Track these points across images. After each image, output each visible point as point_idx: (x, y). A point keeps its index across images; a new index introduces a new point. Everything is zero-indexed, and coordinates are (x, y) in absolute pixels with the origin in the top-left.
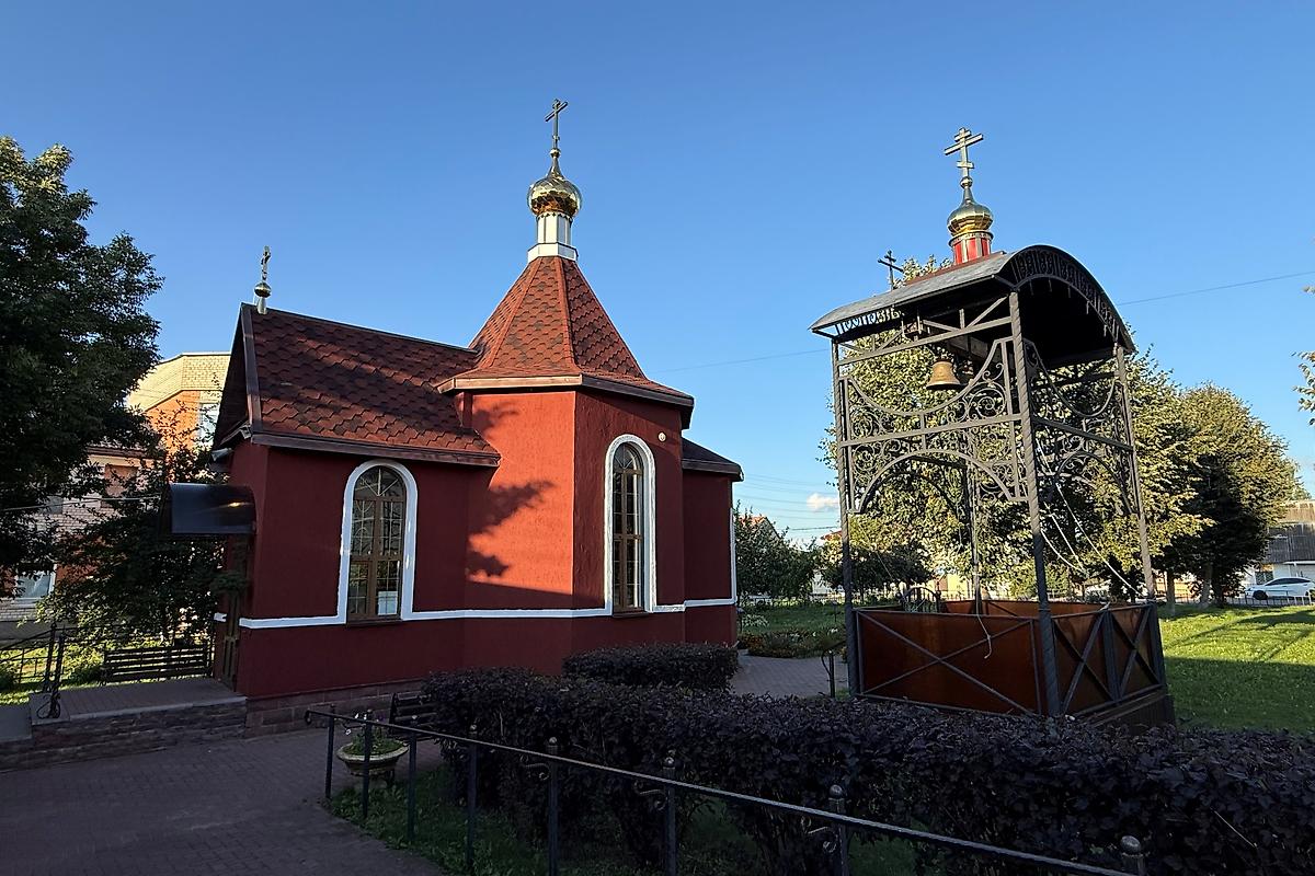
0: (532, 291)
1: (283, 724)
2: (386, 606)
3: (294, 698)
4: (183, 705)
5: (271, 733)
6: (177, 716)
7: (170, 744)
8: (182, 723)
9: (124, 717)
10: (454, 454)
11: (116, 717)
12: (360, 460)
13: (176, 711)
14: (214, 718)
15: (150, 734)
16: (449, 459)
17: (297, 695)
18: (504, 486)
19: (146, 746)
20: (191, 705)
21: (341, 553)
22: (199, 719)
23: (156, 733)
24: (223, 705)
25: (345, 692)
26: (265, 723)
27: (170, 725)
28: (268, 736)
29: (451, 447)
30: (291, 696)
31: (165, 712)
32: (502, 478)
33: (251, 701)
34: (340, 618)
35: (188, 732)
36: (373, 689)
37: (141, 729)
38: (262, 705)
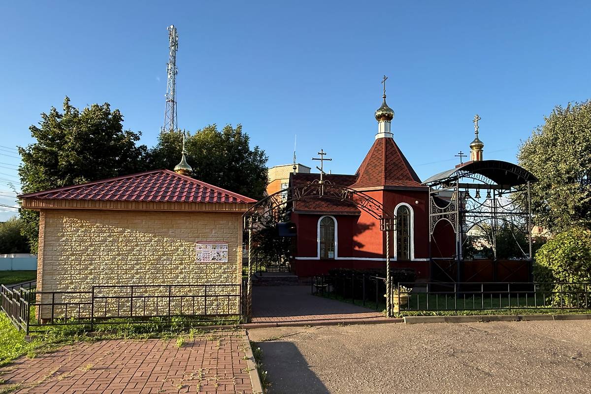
0: (375, 153)
2: (330, 256)
5: (302, 285)
7: (283, 285)
10: (347, 212)
12: (321, 216)
14: (291, 280)
16: (345, 214)
21: (318, 241)
24: (293, 277)
26: (302, 282)
29: (346, 210)
33: (299, 277)
34: (318, 258)
35: (286, 283)
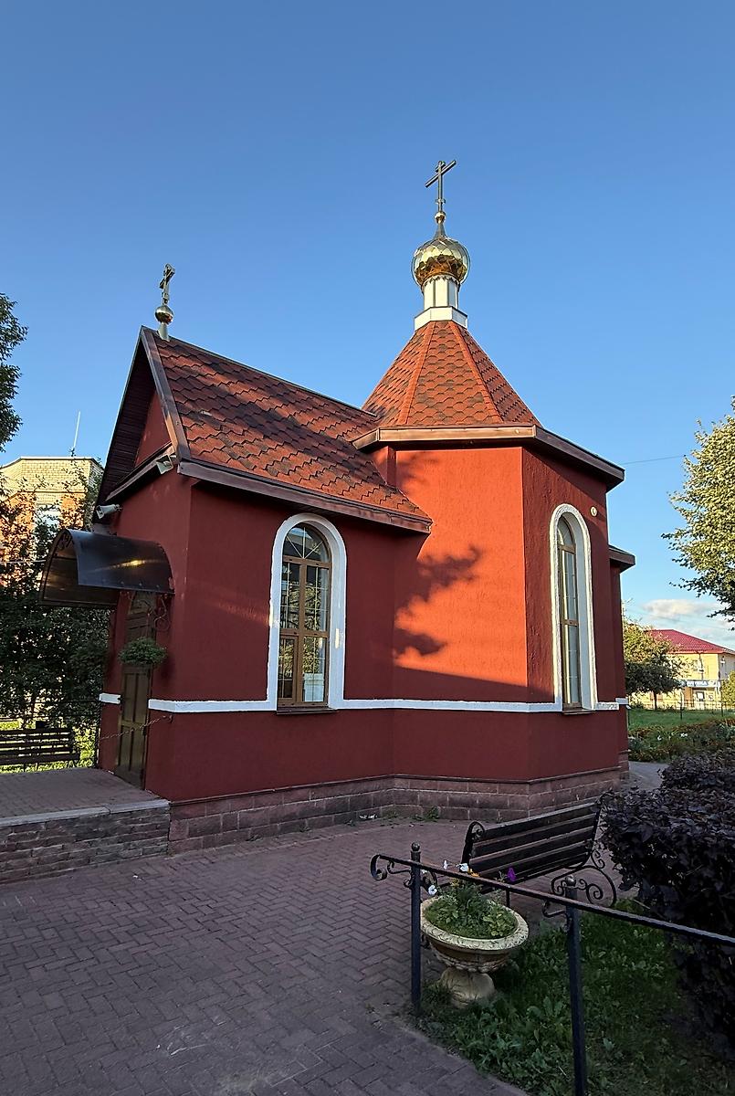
0: (433, 353)
1: (209, 835)
2: (312, 692)
3: (222, 802)
4: (95, 811)
5: (196, 847)
6: (91, 825)
7: (80, 863)
8: (96, 834)
9: (25, 826)
11: (16, 828)
13: (89, 820)
14: (133, 828)
15: (57, 851)
17: (224, 799)
18: (435, 558)
19: (53, 865)
20: (105, 811)
21: (271, 625)
22: (115, 830)
23: (63, 848)
24: (143, 811)
25: (276, 795)
26: (190, 835)
27: (79, 838)
28: (195, 852)
30: (217, 800)
31: (74, 820)
32: (433, 548)
33: (176, 806)
34: (270, 703)
35: (101, 847)
36: (303, 791)
37: (47, 843)
38: (187, 811)
